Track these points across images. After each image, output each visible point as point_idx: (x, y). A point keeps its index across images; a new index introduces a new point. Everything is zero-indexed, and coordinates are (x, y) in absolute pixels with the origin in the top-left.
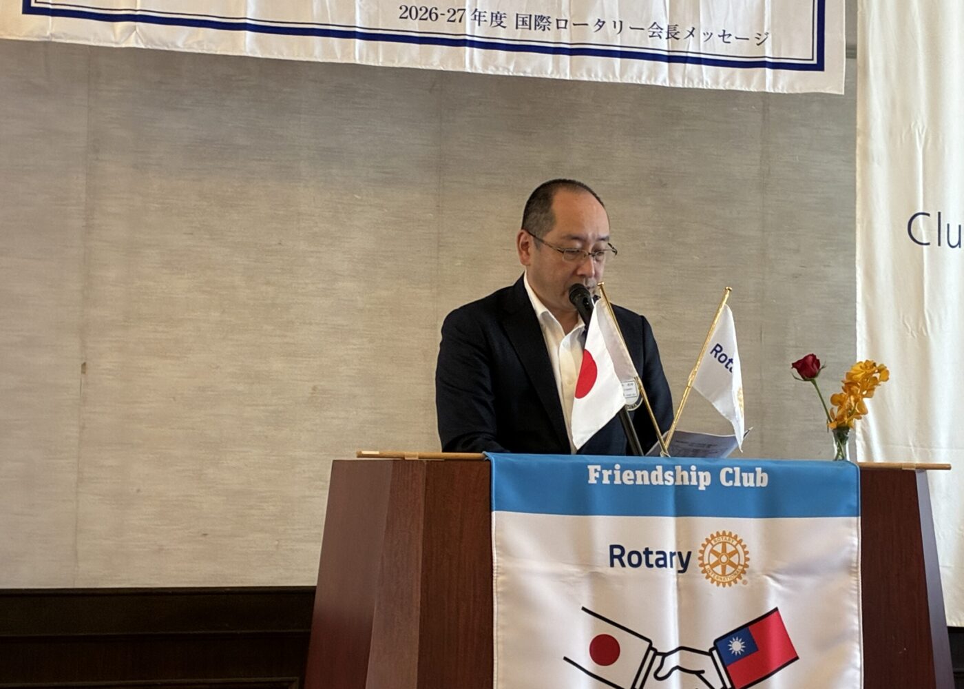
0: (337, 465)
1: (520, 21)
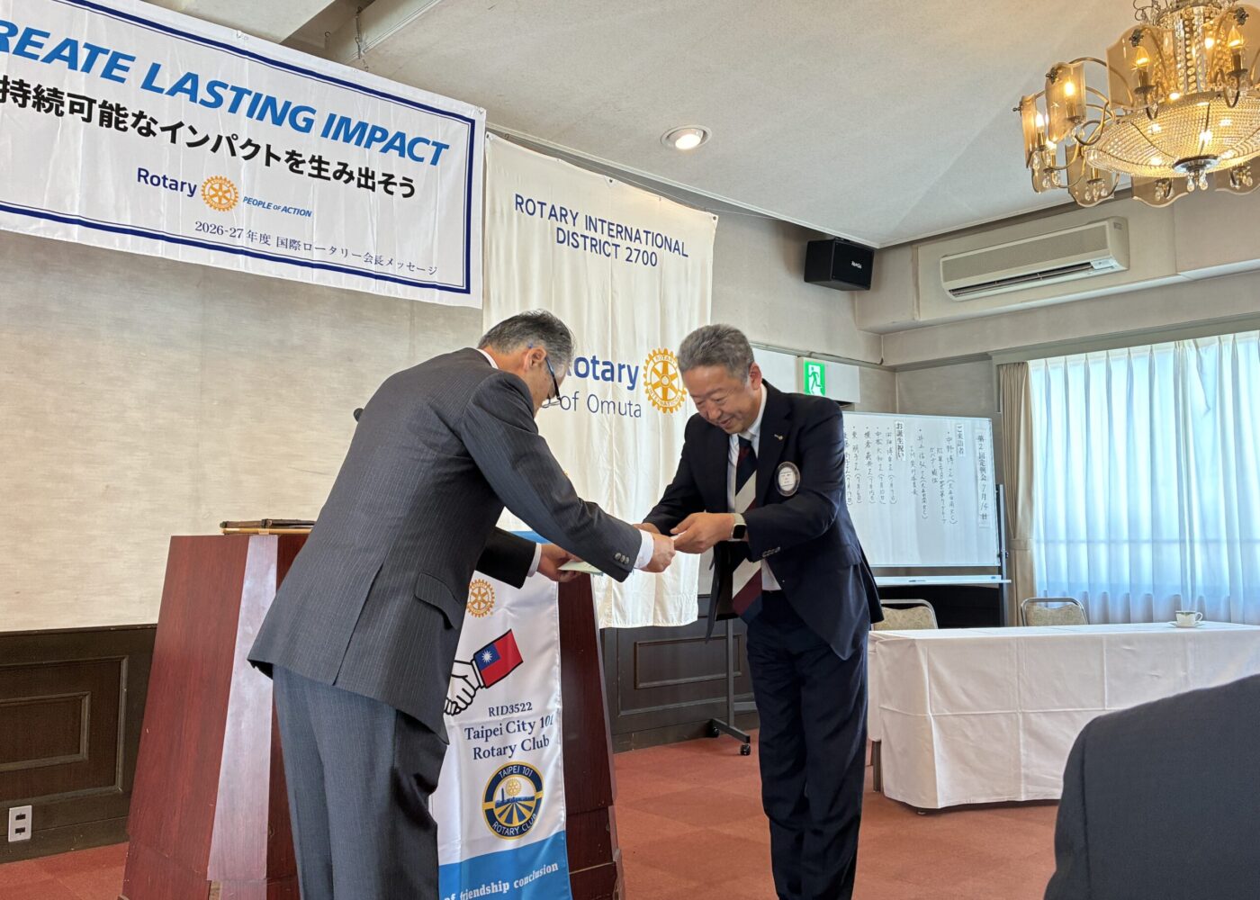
0: (176, 541)
1: (280, 242)
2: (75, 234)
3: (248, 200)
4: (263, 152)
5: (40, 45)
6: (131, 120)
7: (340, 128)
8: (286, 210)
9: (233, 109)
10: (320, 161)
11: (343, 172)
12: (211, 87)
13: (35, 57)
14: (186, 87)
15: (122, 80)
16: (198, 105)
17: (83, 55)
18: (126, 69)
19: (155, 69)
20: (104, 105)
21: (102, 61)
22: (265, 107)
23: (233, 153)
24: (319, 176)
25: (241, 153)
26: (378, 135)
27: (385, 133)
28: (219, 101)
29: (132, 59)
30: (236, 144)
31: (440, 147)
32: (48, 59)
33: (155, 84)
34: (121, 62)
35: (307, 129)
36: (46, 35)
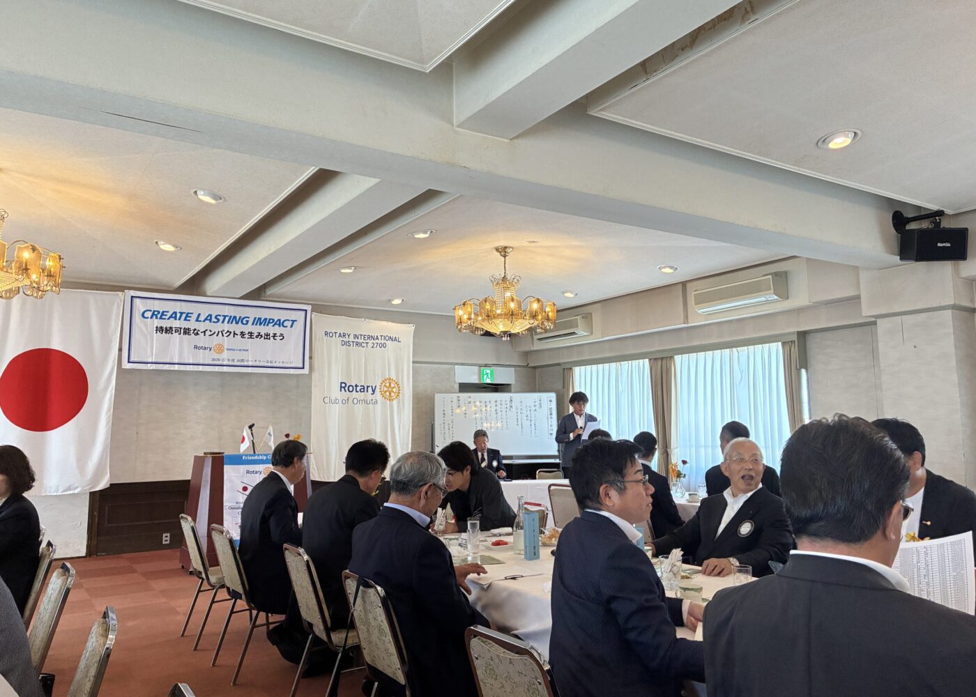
0: (195, 457)
1: (238, 361)
2: (176, 367)
3: (228, 349)
4: (232, 333)
5: (166, 315)
6: (192, 331)
7: (259, 321)
8: (240, 350)
9: (223, 322)
10: (251, 333)
11: (259, 335)
12: (216, 317)
13: (165, 319)
14: (209, 318)
15: (189, 320)
16: (212, 323)
17: (178, 315)
18: (190, 317)
19: (199, 315)
20: (184, 329)
21: (184, 316)
22: (234, 320)
23: (223, 335)
24: (251, 338)
25: (225, 335)
26: (271, 321)
27: (273, 320)
28: (218, 320)
29: (192, 313)
30: (224, 333)
31: (293, 321)
32: (169, 319)
33: (200, 319)
34: (189, 315)
35: (247, 324)
36: (168, 312)
